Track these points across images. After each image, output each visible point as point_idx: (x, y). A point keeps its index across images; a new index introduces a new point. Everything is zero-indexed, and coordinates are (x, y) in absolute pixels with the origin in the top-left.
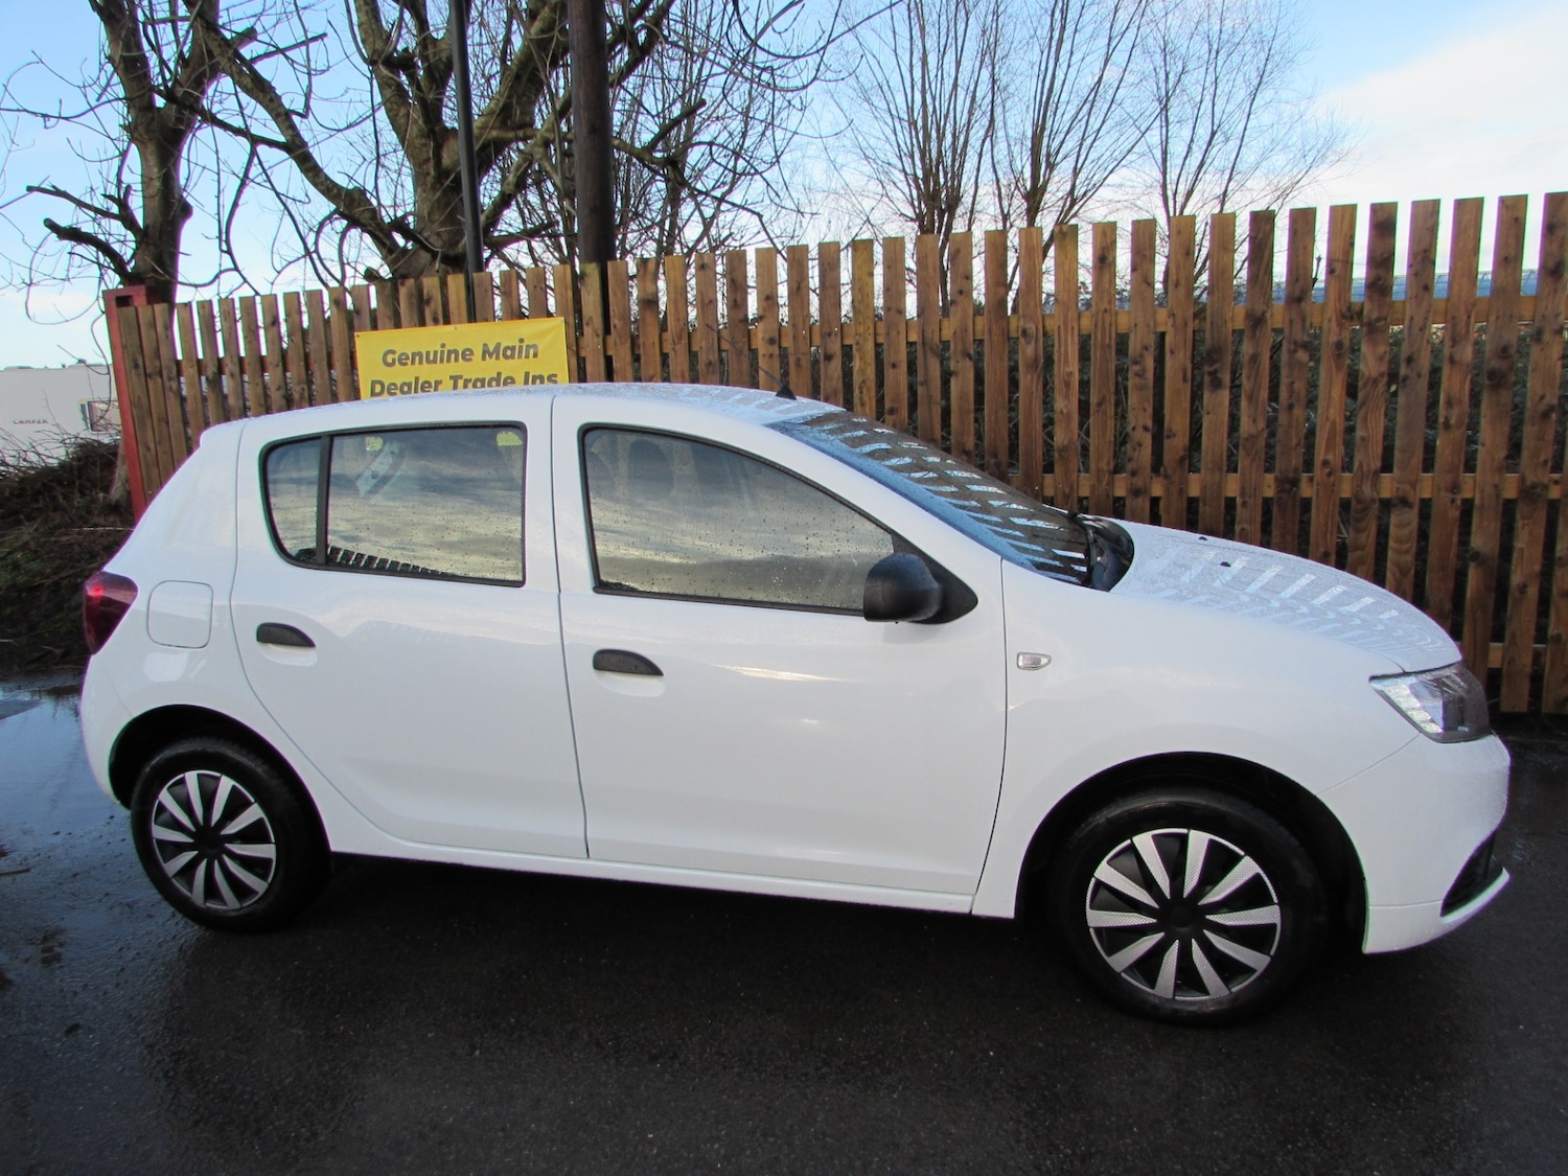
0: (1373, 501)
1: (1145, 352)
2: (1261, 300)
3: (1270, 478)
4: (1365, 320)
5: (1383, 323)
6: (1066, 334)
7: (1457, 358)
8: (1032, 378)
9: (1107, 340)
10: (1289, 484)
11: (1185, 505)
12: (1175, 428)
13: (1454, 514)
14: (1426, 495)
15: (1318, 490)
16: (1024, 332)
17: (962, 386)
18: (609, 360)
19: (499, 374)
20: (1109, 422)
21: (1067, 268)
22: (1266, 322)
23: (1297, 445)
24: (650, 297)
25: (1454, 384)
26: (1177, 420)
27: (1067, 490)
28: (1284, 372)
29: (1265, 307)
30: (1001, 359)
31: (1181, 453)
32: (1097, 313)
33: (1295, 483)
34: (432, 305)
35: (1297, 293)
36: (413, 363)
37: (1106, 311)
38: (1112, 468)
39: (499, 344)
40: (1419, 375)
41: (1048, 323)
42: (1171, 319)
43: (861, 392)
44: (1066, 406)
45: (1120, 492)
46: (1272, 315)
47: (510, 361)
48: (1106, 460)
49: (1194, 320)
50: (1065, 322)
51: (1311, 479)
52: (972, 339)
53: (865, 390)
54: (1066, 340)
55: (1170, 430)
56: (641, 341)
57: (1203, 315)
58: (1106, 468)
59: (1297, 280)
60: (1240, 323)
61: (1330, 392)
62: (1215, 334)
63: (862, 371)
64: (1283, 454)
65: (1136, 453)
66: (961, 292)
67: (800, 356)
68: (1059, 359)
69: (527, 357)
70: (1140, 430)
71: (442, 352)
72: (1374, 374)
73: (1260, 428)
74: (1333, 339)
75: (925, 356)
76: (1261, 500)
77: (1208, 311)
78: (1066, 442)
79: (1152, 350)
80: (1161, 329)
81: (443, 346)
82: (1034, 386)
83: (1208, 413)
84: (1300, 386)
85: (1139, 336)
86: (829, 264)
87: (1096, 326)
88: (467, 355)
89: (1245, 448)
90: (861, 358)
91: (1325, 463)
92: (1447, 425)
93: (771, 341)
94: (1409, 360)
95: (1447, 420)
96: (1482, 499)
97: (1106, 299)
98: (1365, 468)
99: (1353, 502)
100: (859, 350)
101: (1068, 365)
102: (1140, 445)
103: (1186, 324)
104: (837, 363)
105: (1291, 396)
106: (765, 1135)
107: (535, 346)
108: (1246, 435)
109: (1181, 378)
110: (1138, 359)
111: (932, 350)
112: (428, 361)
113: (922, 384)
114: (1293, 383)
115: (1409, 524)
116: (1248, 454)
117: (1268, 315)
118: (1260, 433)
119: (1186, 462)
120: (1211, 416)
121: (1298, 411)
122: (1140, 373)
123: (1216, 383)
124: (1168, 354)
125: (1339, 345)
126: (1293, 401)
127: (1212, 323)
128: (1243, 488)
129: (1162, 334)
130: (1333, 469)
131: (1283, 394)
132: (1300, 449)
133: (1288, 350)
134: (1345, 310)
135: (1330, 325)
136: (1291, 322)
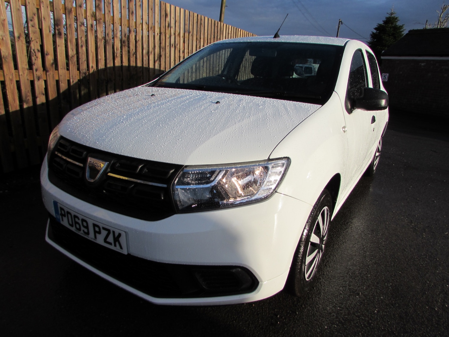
0: (104, 80)
2: (69, 4)
3: (79, 72)
4: (96, 18)
5: (101, 20)
7: (117, 35)
11: (55, 83)
20: (24, 46)
22: (71, 12)
23: (85, 60)
26: (49, 47)
28: (79, 33)
29: (71, 7)
31: (52, 62)
35: (79, 4)
40: (110, 40)
45: (32, 78)
48: (25, 63)
49: (50, 6)
51: (89, 73)
55: (47, 52)
57: (53, 5)
58: (26, 67)
61: (91, 42)
62: (57, 13)
64: (82, 63)
65: (36, 61)
72: (101, 37)
74: (90, 23)
78: (7, 55)
79: (37, 16)
84: (84, 39)
89: (71, 61)
92: (117, 56)
94: (108, 35)
102: (37, 58)
103: (47, 7)
105: (82, 42)
108: (71, 56)
109: (48, 30)
114: (82, 37)
116: (72, 63)
117: (73, 10)
118: (74, 55)
119: (54, 65)
120: (60, 47)
121: (84, 48)
122: (33, 25)
123: (60, 34)
124: (43, 19)
125: (92, 26)
126: (82, 44)
127: (56, 9)
128: (72, 76)
129: (38, 9)
130: (94, 69)
131: (80, 41)
132: (86, 62)
133: (79, 25)
134: (92, 13)
135: (89, 18)
136: (79, 14)
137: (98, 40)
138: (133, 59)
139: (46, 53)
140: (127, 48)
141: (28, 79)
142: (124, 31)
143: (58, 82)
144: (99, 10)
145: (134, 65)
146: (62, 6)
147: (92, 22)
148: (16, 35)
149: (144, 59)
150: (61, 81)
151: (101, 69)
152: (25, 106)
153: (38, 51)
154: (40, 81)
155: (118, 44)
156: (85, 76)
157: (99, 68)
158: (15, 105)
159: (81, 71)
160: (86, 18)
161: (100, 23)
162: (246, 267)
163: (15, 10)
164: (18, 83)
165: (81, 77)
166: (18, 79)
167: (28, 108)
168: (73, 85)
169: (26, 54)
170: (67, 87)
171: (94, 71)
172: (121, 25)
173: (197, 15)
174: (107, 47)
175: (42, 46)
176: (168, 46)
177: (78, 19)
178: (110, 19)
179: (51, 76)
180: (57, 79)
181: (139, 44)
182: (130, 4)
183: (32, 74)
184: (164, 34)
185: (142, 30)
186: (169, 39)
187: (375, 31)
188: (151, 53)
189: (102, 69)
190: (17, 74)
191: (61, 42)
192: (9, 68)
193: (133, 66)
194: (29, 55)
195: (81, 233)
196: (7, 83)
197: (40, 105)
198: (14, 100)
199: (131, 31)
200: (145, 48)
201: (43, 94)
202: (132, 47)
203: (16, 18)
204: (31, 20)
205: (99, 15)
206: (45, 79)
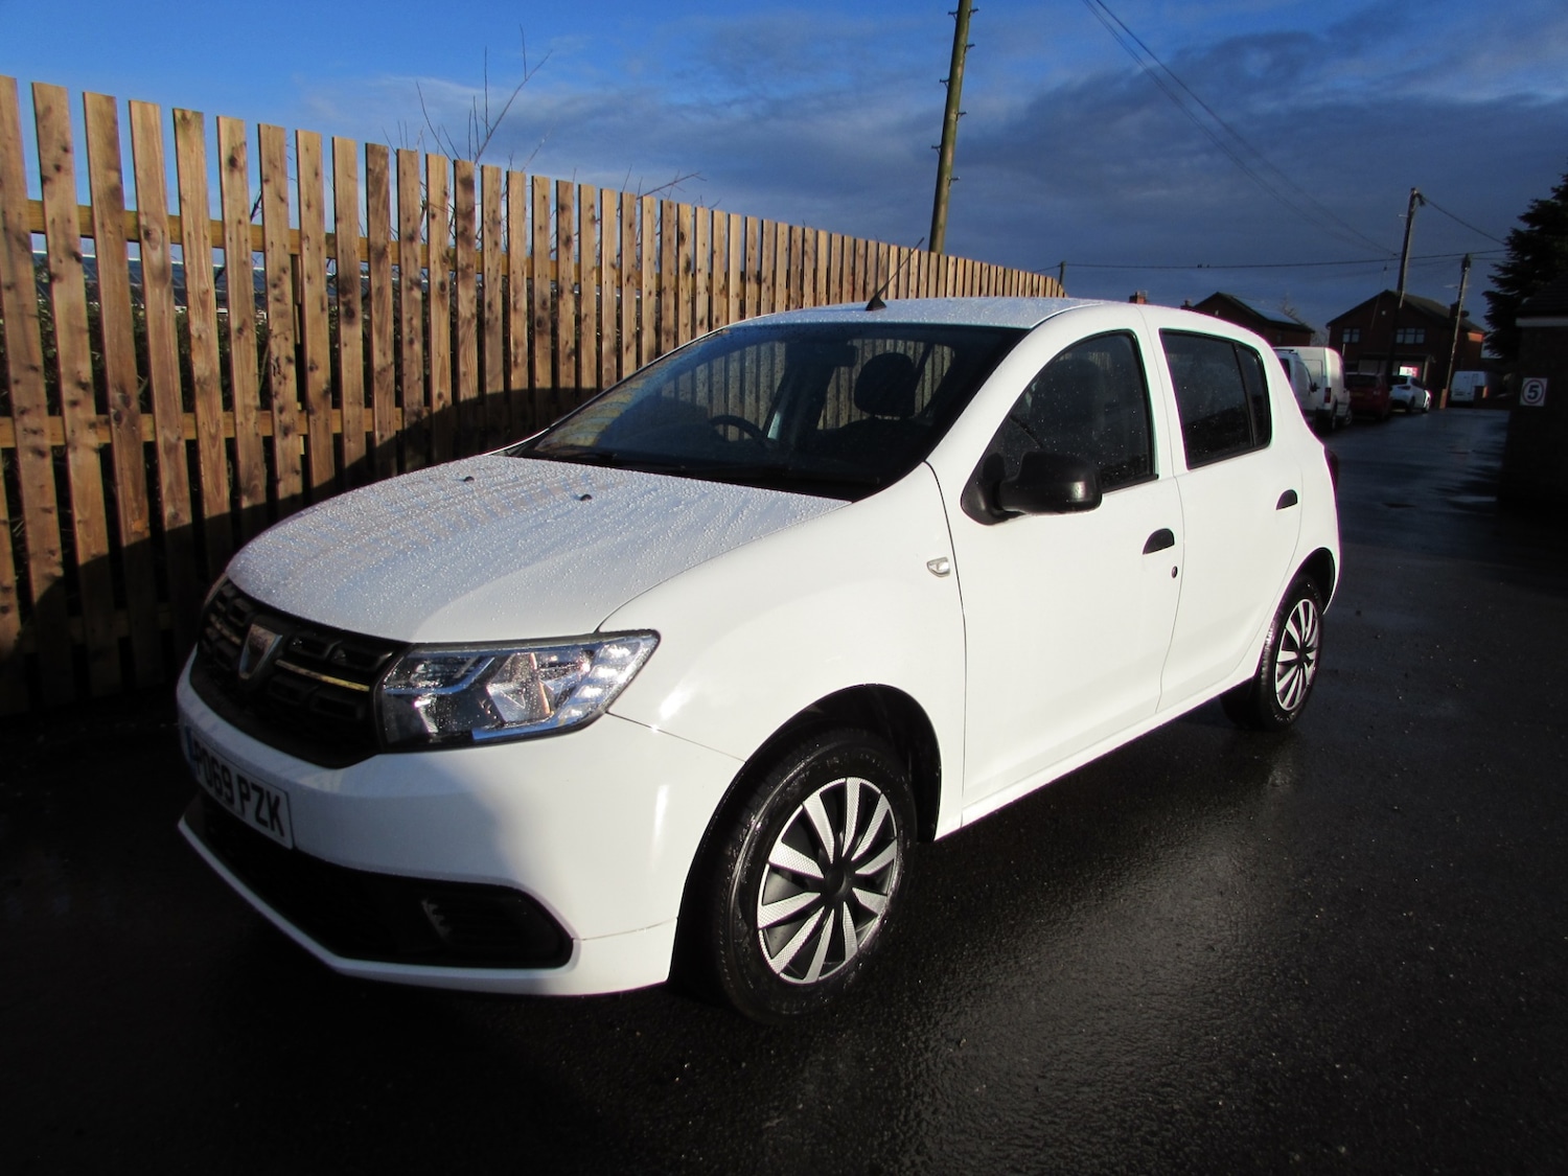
1: (282, 275)
2: (381, 235)
3: (400, 411)
4: (458, 265)
5: (470, 270)
6: (198, 244)
8: (161, 294)
9: (244, 258)
11: (331, 442)
12: (317, 360)
16: (147, 235)
17: (67, 295)
20: (252, 351)
22: (385, 256)
23: (417, 379)
26: (317, 350)
27: (213, 431)
28: (404, 308)
29: (384, 242)
31: (324, 387)
33: (420, 415)
35: (409, 232)
37: (239, 222)
38: (259, 404)
40: (497, 320)
42: (306, 241)
44: (204, 333)
45: (268, 430)
48: (252, 394)
49: (324, 246)
50: (197, 229)
54: (198, 250)
55: (313, 362)
57: (332, 242)
58: (252, 404)
59: (407, 220)
61: (439, 330)
62: (346, 263)
64: (408, 388)
65: (282, 387)
66: (58, 169)
68: (193, 271)
70: (283, 362)
72: (468, 315)
73: (389, 363)
74: (438, 280)
76: (394, 434)
77: (339, 240)
78: (207, 373)
79: (289, 272)
80: (294, 251)
82: (165, 303)
83: (345, 347)
84: (417, 322)
85: (275, 256)
89: (379, 382)
91: (440, 396)
92: (516, 363)
94: (490, 306)
95: (515, 358)
97: (238, 209)
101: (202, 282)
102: (285, 378)
103: (320, 249)
105: (411, 331)
108: (378, 369)
109: (319, 307)
110: (277, 282)
114: (411, 319)
116: (381, 388)
117: (389, 250)
118: (390, 366)
119: (330, 396)
120: (348, 348)
121: (418, 347)
122: (279, 296)
123: (350, 314)
124: (306, 280)
125: (442, 286)
126: (413, 336)
127: (342, 251)
128: (380, 422)
129: (294, 258)
130: (446, 402)
131: (406, 329)
132: (421, 383)
133: (407, 287)
134: (444, 254)
135: (435, 267)
136: (406, 259)
137: (460, 323)
138: (568, 368)
139: (308, 365)
140: (548, 339)
141: (257, 435)
142: (542, 292)
143: (338, 440)
144: (465, 245)
145: (572, 384)
146: (361, 243)
147: (443, 277)
148: (234, 324)
149: (605, 366)
150: (348, 437)
151: (465, 402)
152: (246, 503)
153: (289, 360)
154: (290, 437)
155: (519, 327)
156: (417, 422)
157: (462, 398)
158: (219, 500)
159: (407, 409)
160: (427, 266)
161: (466, 276)
162: (531, 893)
163: (235, 265)
164: (231, 444)
165: (406, 424)
166: (232, 435)
167: (254, 509)
168: (381, 446)
169: (257, 371)
170: (363, 452)
171: (444, 405)
172: (531, 279)
173: (791, 228)
174: (487, 340)
175: (300, 349)
176: (686, 325)
177: (404, 271)
178: (498, 264)
179: (321, 424)
180: (337, 429)
181: (590, 325)
182: (561, 219)
183: (270, 422)
184: (673, 293)
185: (600, 285)
186: (690, 304)
187: (1524, 227)
188: (627, 348)
189: (471, 400)
190: (231, 421)
191: (352, 335)
192: (210, 408)
193: (566, 389)
194: (263, 373)
195: (222, 801)
196: (204, 445)
197: (285, 500)
198: (218, 487)
199: (562, 292)
200: (608, 336)
201: (297, 472)
202: (566, 335)
203: (236, 286)
204: (275, 286)
205: (465, 256)
206: (305, 432)
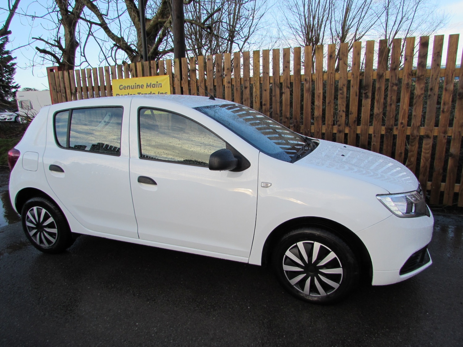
0: (417, 136)
1: (344, 87)
2: (382, 70)
3: (383, 128)
4: (417, 76)
5: (423, 77)
6: (319, 80)
7: (448, 88)
8: (308, 95)
9: (332, 83)
10: (389, 130)
11: (355, 136)
12: (353, 111)
13: (445, 141)
14: (436, 134)
15: (399, 132)
16: (306, 80)
17: (286, 97)
18: (182, 88)
19: (151, 92)
20: (332, 109)
21: (319, 59)
22: (383, 76)
23: (393, 117)
24: (194, 69)
25: (446, 97)
26: (354, 108)
27: (318, 131)
28: (389, 93)
29: (383, 72)
30: (298, 89)
31: (355, 119)
32: (329, 74)
33: (391, 129)
34: (133, 71)
35: (394, 67)
36: (127, 89)
37: (331, 73)
38: (332, 123)
39: (151, 83)
40: (434, 95)
41: (313, 77)
42: (353, 75)
43: (255, 99)
44: (318, 104)
45: (335, 131)
46: (385, 74)
47: (154, 88)
48: (330, 121)
49: (360, 76)
50: (319, 77)
51: (397, 128)
52: (289, 82)
53: (256, 98)
54: (319, 82)
55: (351, 112)
56: (191, 82)
57: (363, 74)
58: (330, 124)
59: (394, 63)
60: (375, 77)
61: (404, 100)
62: (367, 80)
63: (256, 92)
64: (388, 120)
65: (340, 119)
66: (286, 67)
67: (237, 87)
68: (317, 88)
69: (159, 87)
70: (341, 112)
71: (135, 86)
72: (419, 94)
73: (380, 112)
74: (406, 82)
75: (275, 87)
76: (380, 135)
77: (365, 74)
78: (318, 115)
79: (346, 86)
80: (349, 79)
81: (136, 84)
82: (308, 97)
83: (364, 106)
84: (394, 98)
85: (342, 81)
86: (246, 58)
87: (328, 78)
88: (142, 86)
89: (375, 118)
90: (255, 88)
91: (402, 123)
92: (443, 112)
93: (229, 83)
94: (431, 89)
95: (443, 109)
96: (454, 136)
97: (332, 69)
98: (415, 125)
99: (411, 136)
100: (255, 85)
101: (319, 91)
102: (341, 116)
103: (357, 77)
104: (248, 89)
105: (391, 101)
106: (170, 327)
107: (161, 84)
108: (376, 114)
109: (355, 95)
110: (341, 89)
111: (277, 85)
112: (132, 88)
113: (274, 96)
114: (392, 97)
115: (429, 144)
116: (376, 120)
119: (356, 122)
121: (394, 106)
122: (342, 93)
123: (367, 97)
124: (351, 87)
126: (392, 103)
127: (366, 77)
130: (404, 125)
131: (388, 100)
133: (391, 86)
134: (409, 73)
135: (405, 77)
136: (392, 76)
137: (415, 97)
141: (331, 132)
143: (358, 136)
148: (327, 102)
150: (362, 135)
154: (341, 134)
161: (420, 79)
175: (348, 108)
177: (390, 81)
179: (352, 130)
192: (318, 125)
205: (420, 72)
